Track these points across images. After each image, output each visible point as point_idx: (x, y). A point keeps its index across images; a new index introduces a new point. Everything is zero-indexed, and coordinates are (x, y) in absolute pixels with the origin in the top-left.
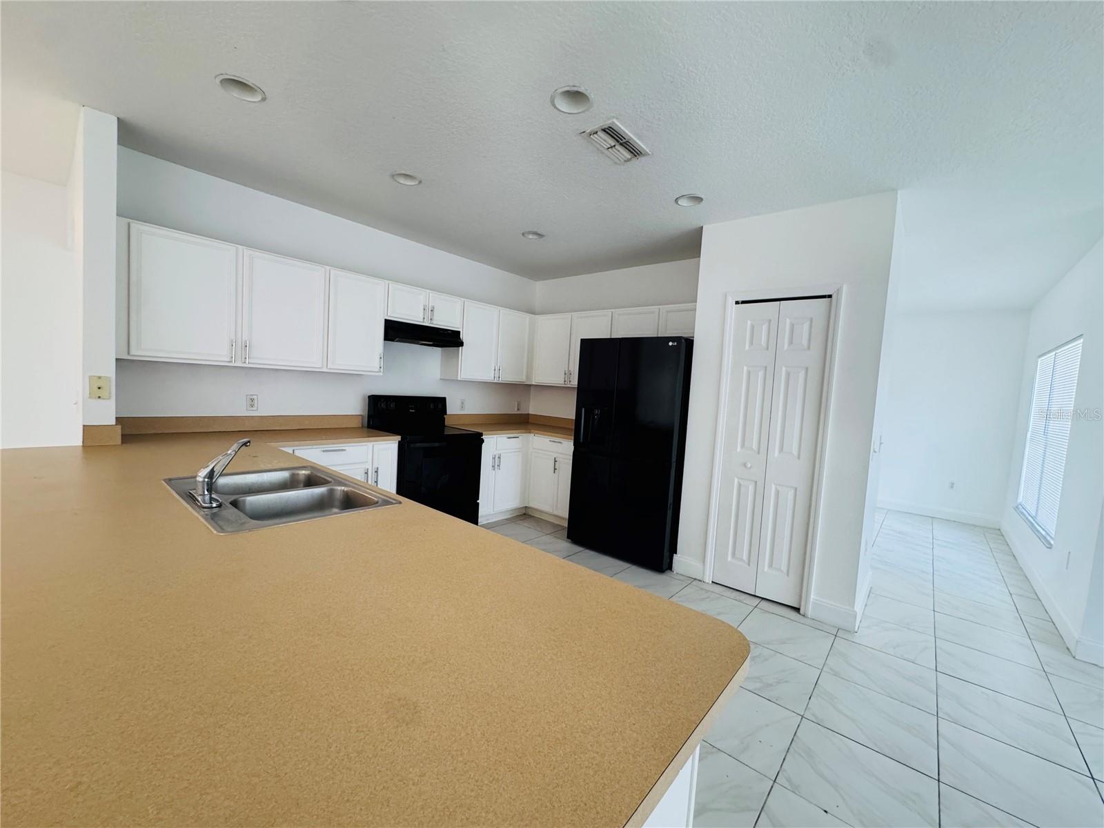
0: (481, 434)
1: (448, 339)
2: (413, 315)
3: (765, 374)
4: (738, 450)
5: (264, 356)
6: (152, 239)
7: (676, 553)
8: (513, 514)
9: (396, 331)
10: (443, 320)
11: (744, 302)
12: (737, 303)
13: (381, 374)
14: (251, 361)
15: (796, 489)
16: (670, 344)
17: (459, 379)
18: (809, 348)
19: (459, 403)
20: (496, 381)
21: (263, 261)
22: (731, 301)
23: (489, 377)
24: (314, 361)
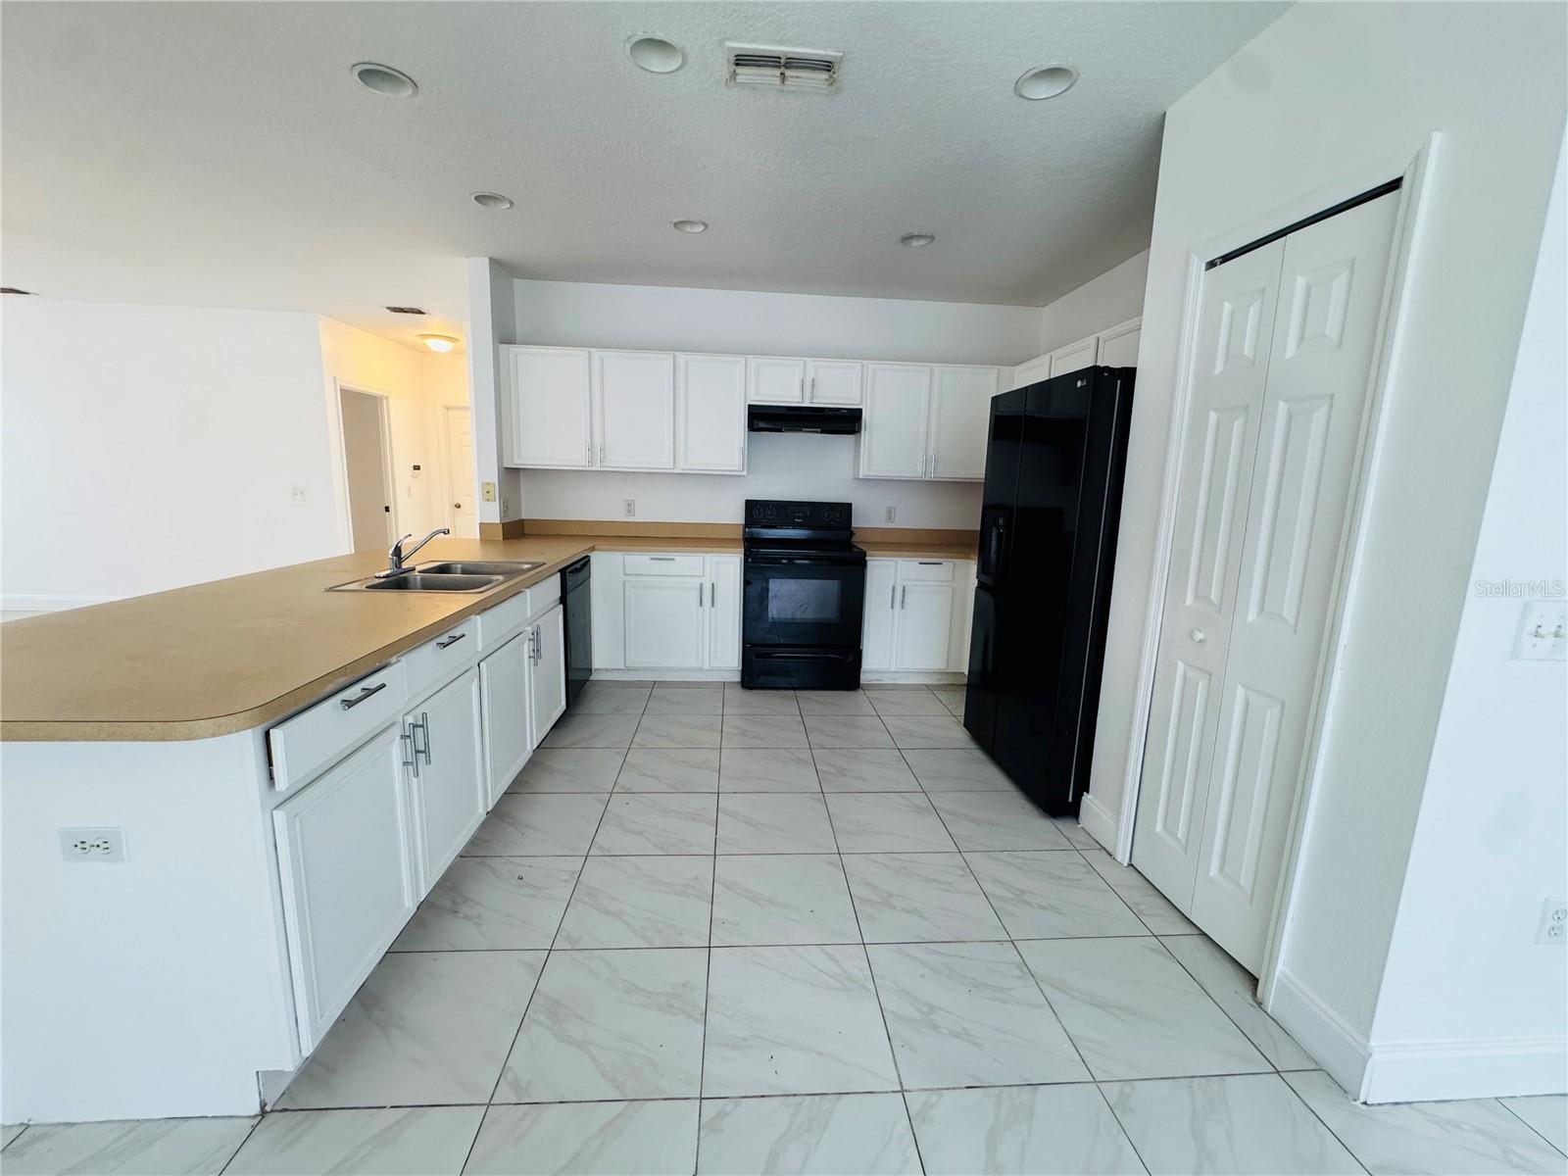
0: (865, 554)
1: (844, 422)
2: (784, 393)
3: (1246, 423)
4: (1188, 603)
5: (620, 458)
6: (527, 358)
7: (1088, 792)
8: (941, 680)
9: (765, 419)
10: (831, 396)
11: (1226, 258)
12: (1211, 265)
13: (745, 473)
14: (603, 464)
15: (1283, 703)
16: (1079, 384)
17: (861, 477)
18: (1340, 345)
19: (883, 512)
20: (927, 479)
21: (613, 361)
22: (1198, 265)
23: (916, 471)
24: (662, 462)
